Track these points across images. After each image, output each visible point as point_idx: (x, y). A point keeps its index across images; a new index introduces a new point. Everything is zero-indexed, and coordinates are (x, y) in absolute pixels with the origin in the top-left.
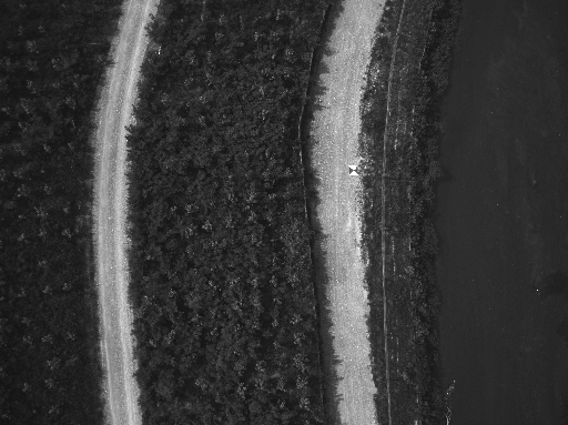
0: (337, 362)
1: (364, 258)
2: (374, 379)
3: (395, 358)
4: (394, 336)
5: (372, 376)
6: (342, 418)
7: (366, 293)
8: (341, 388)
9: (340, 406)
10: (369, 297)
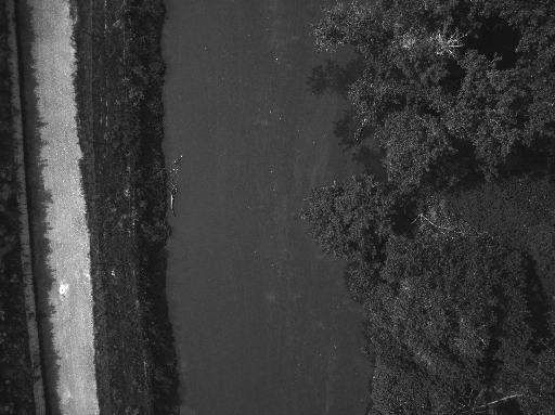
0: (41, 125)
1: (72, 13)
2: (80, 143)
3: (104, 121)
4: (104, 97)
5: (78, 140)
6: (46, 185)
7: (73, 51)
8: (46, 153)
9: (44, 172)
10: (77, 55)
